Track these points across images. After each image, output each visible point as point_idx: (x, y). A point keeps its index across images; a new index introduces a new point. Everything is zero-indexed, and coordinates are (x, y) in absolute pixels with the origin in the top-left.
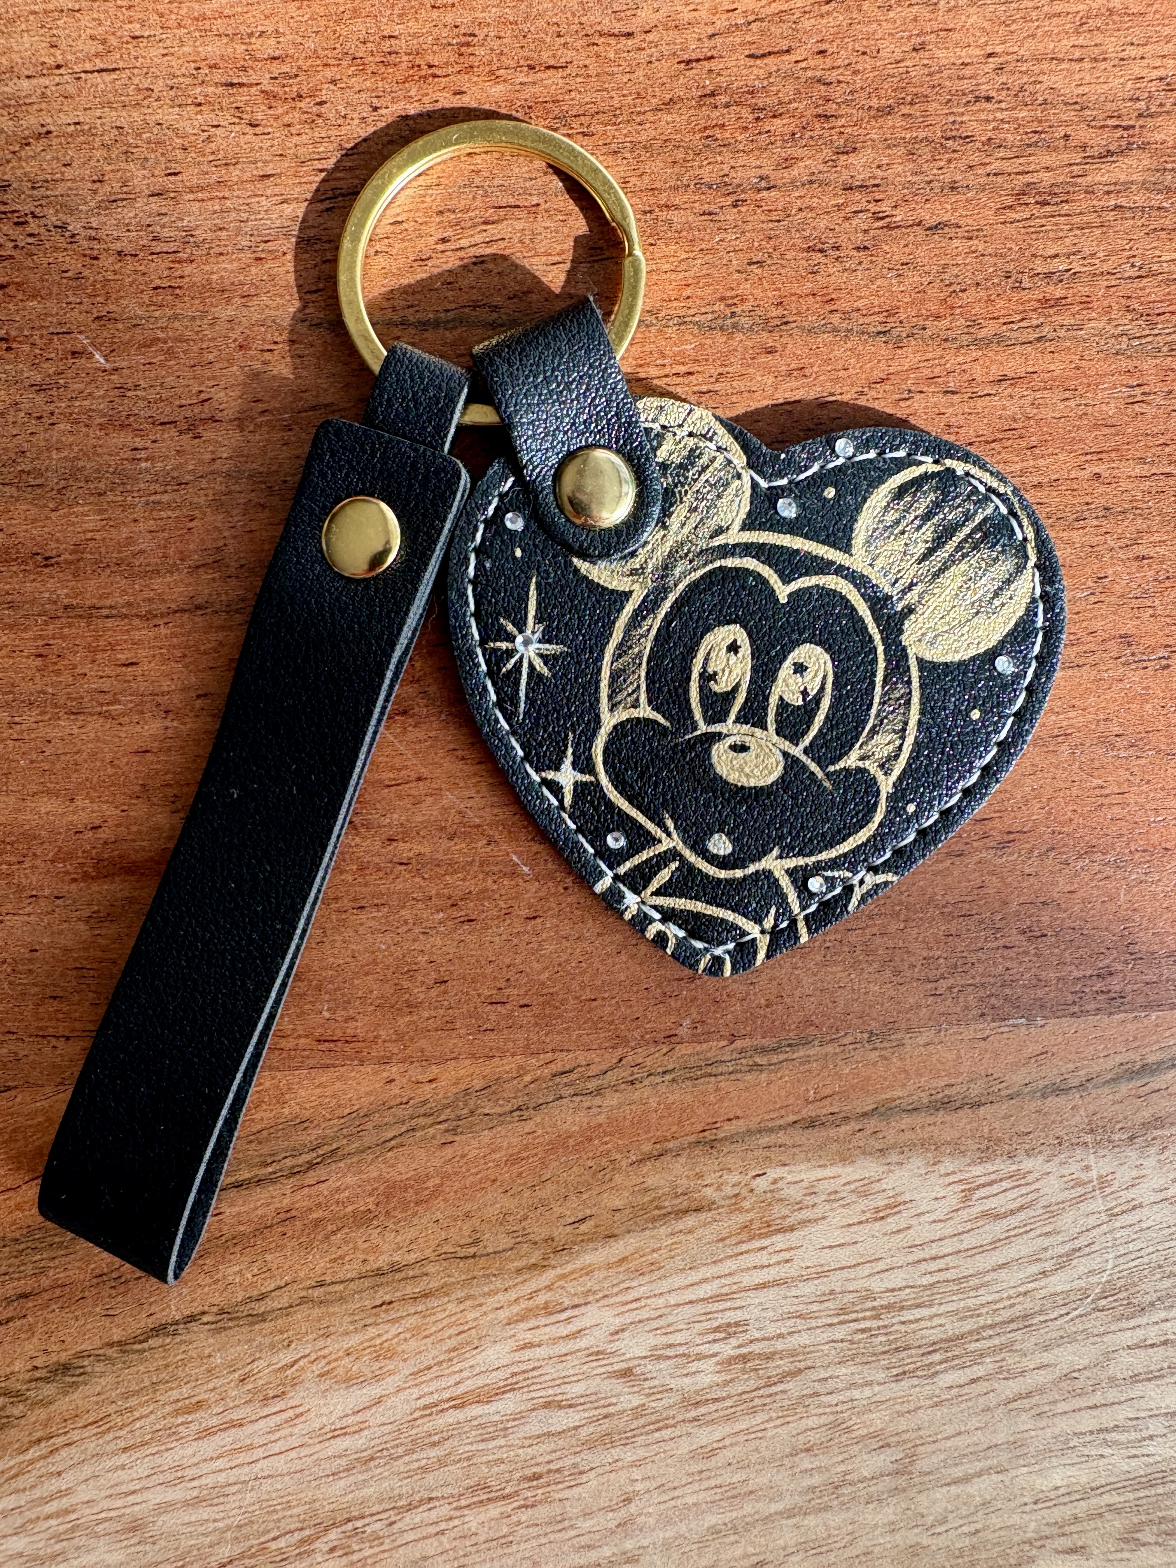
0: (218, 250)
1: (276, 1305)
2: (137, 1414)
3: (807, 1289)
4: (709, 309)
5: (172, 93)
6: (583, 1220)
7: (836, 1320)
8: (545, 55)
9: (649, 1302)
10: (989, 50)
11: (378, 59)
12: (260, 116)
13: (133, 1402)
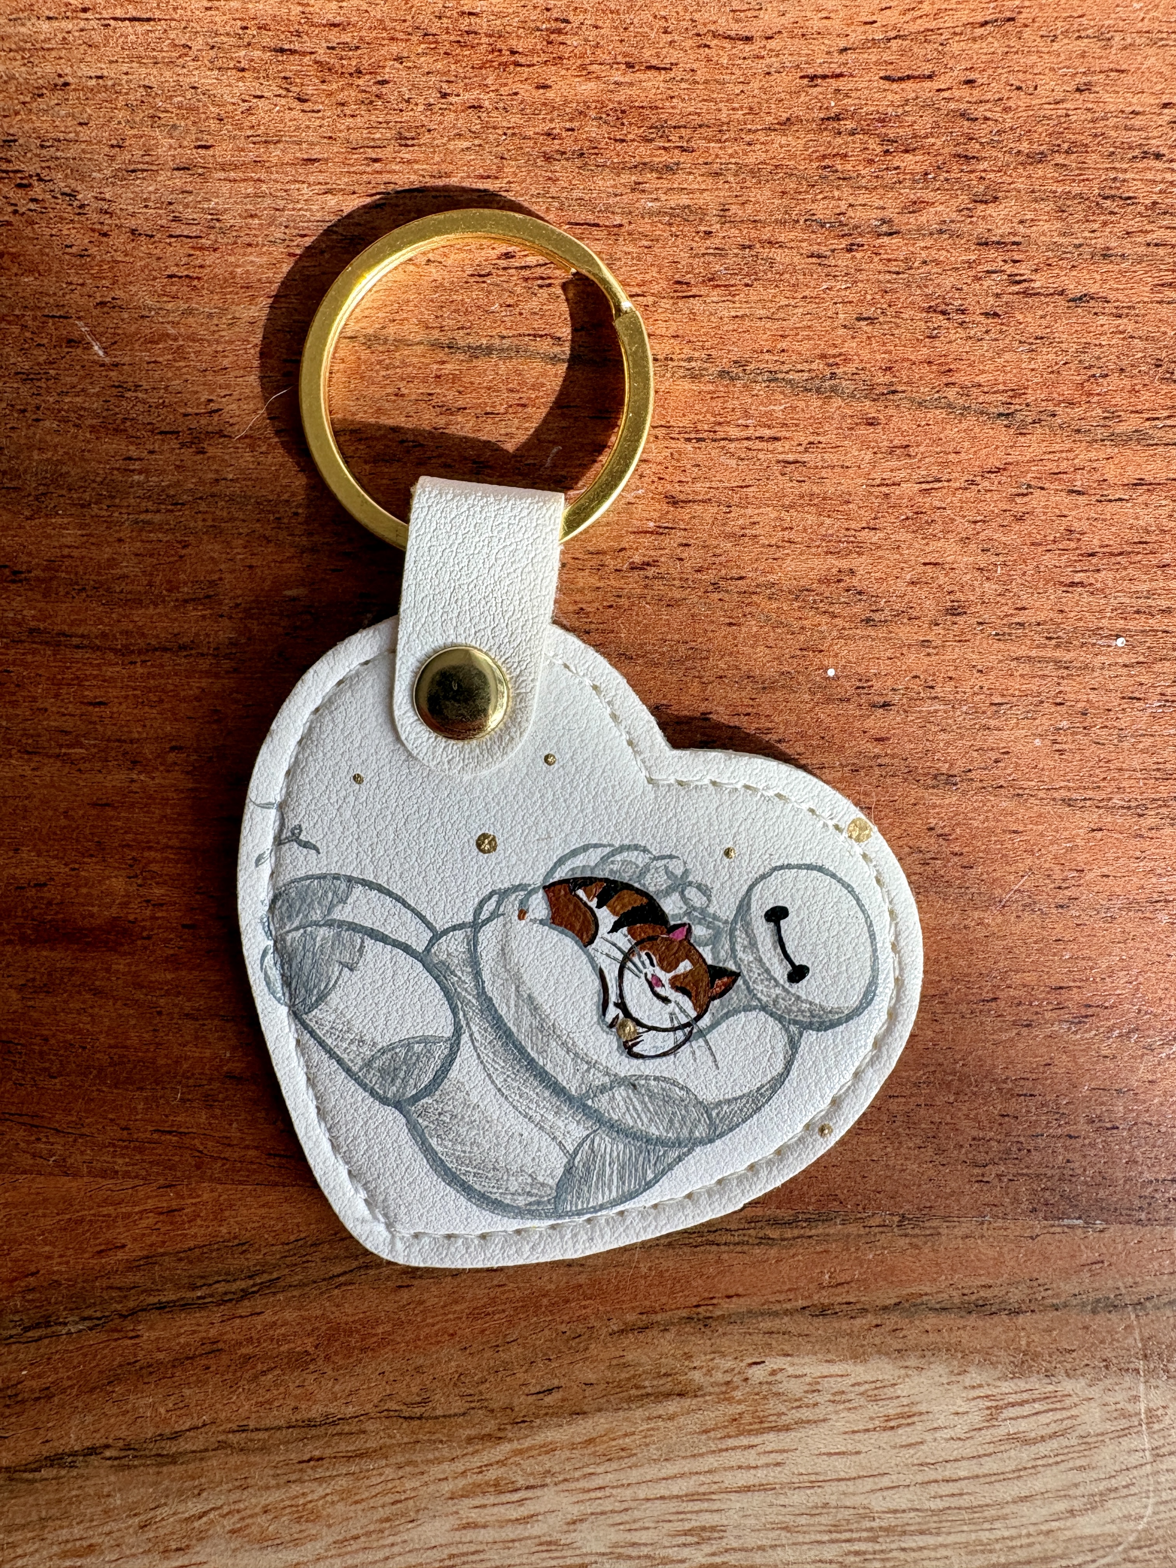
0: (248, 240)
1: (189, 1447)
2: (19, 1551)
3: (797, 1498)
4: (806, 366)
5: (212, 53)
6: (549, 1391)
7: (826, 1538)
8: (647, 53)
9: (614, 1492)
10: (1165, 99)
11: (452, 38)
12: (310, 90)
13: (16, 1537)
